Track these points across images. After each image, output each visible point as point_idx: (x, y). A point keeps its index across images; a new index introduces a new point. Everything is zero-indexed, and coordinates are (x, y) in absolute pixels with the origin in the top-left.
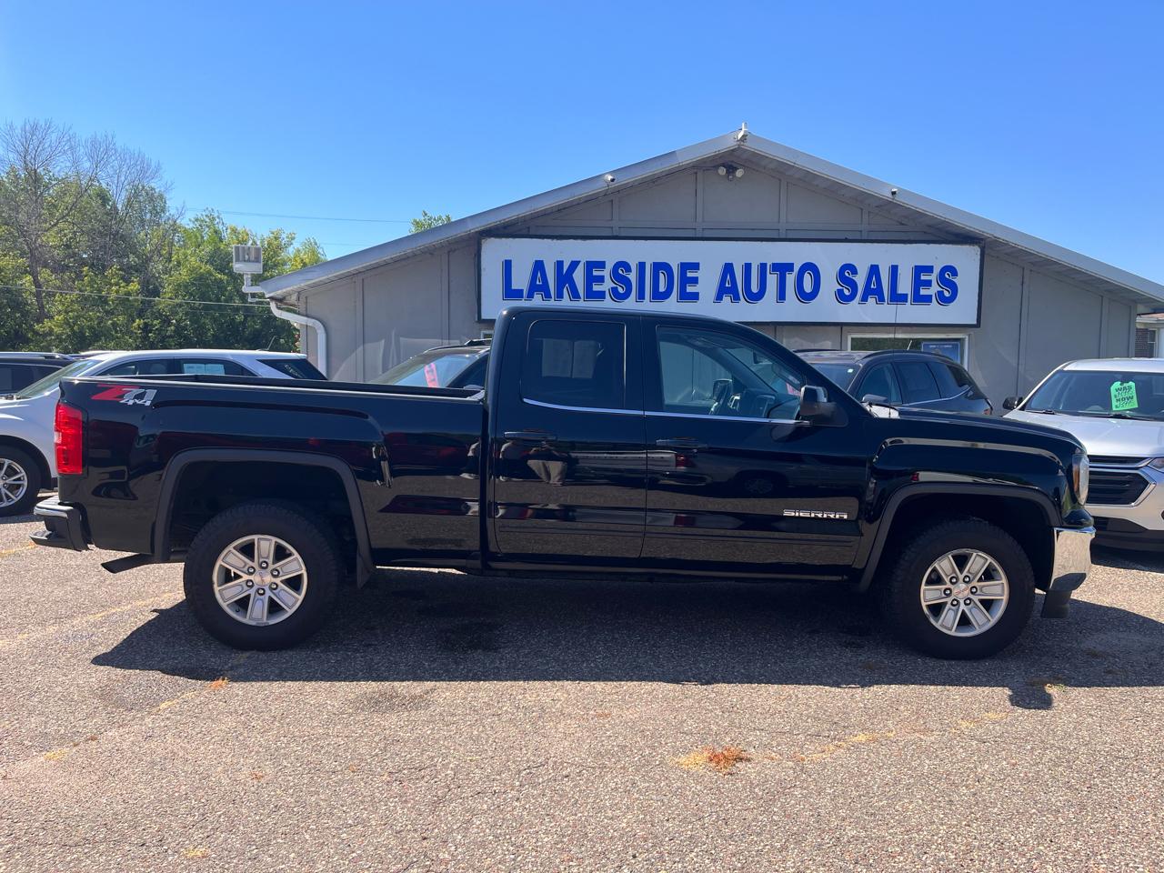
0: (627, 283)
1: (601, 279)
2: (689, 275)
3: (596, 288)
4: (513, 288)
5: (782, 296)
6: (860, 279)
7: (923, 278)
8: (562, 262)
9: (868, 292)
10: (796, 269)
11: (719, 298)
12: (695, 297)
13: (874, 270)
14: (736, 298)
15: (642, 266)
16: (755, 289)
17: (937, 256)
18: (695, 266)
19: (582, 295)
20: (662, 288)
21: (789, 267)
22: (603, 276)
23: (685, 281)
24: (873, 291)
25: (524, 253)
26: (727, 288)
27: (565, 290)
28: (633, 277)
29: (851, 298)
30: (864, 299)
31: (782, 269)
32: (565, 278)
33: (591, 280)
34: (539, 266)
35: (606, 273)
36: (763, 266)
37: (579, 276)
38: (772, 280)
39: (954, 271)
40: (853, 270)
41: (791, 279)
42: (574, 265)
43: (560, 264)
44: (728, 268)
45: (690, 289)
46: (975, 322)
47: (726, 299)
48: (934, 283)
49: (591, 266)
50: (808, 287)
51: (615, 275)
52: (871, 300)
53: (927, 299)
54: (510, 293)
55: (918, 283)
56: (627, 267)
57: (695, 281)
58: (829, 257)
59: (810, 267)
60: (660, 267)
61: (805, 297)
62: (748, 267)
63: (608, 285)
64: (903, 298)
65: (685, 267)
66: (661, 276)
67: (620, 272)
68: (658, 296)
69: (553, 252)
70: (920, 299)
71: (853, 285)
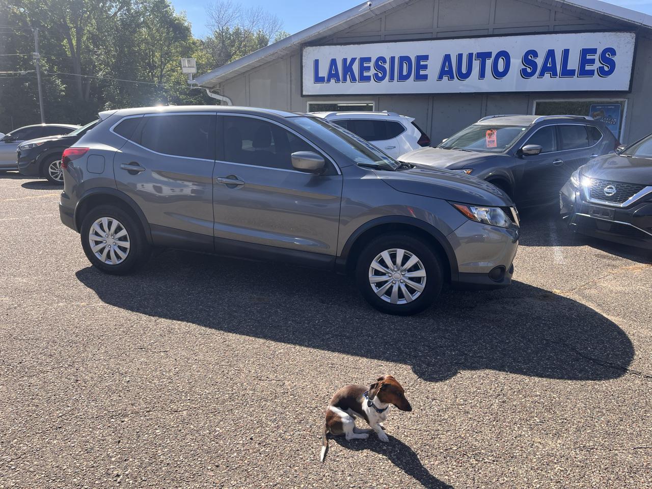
0: (383, 70)
1: (368, 69)
2: (422, 63)
3: (365, 74)
4: (319, 76)
5: (482, 75)
6: (540, 61)
7: (588, 57)
8: (347, 59)
9: (545, 69)
10: (493, 56)
11: (440, 78)
12: (425, 77)
13: (551, 54)
14: (452, 78)
15: (393, 59)
16: (464, 71)
17: (599, 41)
18: (426, 58)
19: (357, 79)
20: (405, 73)
21: (489, 55)
22: (370, 67)
23: (420, 67)
24: (549, 69)
25: (326, 54)
26: (446, 72)
27: (348, 76)
28: (387, 66)
29: (532, 74)
30: (542, 74)
31: (483, 56)
32: (348, 69)
33: (363, 69)
34: (333, 62)
35: (372, 64)
36: (470, 55)
37: (356, 68)
38: (476, 64)
39: (612, 51)
40: (534, 53)
41: (489, 63)
42: (353, 60)
43: (345, 60)
44: (447, 58)
45: (422, 73)
46: (627, 89)
47: (445, 78)
48: (597, 61)
49: (363, 60)
50: (501, 68)
51: (377, 66)
52: (547, 75)
53: (591, 73)
54: (318, 79)
55: (584, 61)
56: (383, 59)
57: (425, 67)
58: (517, 46)
59: (504, 55)
60: (405, 59)
61: (498, 75)
62: (460, 56)
63: (373, 71)
64: (571, 73)
65: (420, 58)
66: (404, 64)
67: (380, 63)
68: (403, 78)
69: (341, 53)
70: (584, 73)
71: (534, 65)
